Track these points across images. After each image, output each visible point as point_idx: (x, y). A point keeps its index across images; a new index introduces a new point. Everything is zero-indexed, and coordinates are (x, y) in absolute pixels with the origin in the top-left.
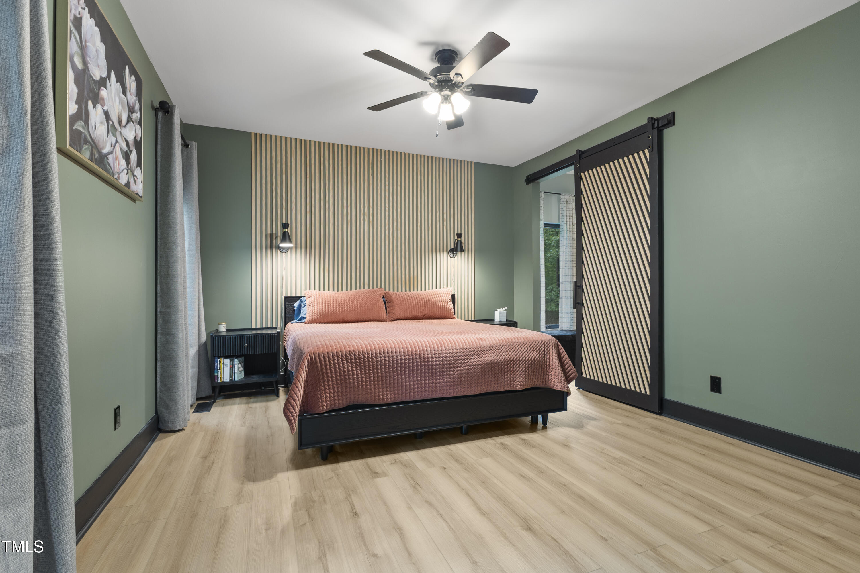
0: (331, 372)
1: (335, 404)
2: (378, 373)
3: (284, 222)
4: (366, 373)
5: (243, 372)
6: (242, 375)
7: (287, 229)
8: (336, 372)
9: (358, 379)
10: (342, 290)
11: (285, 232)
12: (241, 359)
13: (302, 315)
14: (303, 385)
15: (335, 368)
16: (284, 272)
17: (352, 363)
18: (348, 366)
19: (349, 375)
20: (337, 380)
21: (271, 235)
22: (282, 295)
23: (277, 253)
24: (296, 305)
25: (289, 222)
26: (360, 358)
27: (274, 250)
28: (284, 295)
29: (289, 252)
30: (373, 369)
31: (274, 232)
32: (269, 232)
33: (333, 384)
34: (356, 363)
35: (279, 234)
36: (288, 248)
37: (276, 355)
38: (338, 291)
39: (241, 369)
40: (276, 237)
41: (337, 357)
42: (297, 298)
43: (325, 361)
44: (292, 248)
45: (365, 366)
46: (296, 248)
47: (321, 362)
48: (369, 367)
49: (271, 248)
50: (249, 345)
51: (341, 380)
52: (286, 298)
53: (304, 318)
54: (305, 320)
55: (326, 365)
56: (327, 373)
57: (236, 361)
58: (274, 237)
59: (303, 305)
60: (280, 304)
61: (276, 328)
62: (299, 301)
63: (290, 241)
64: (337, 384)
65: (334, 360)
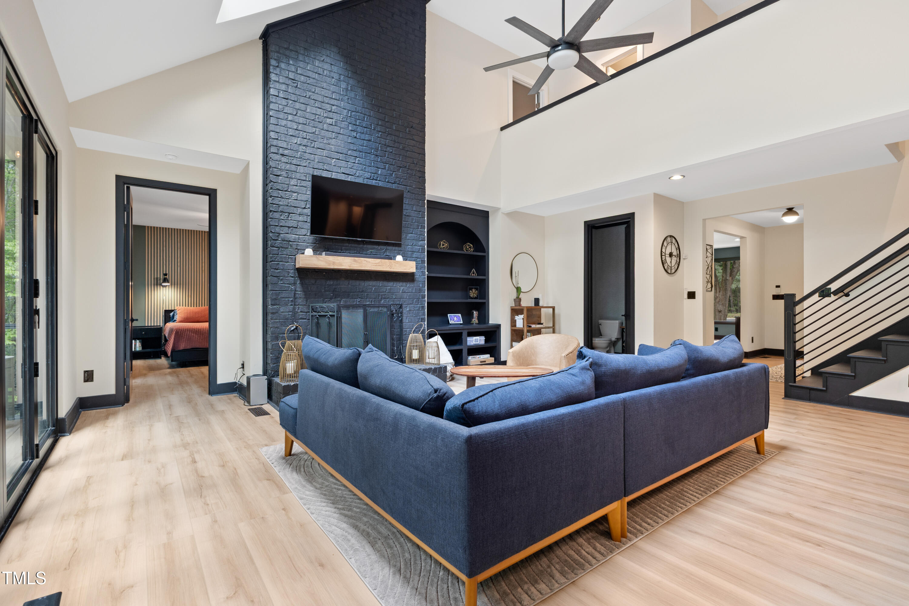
0: (185, 336)
1: (186, 347)
2: (204, 336)
3: (164, 273)
4: (199, 336)
5: (141, 347)
6: (141, 349)
7: (166, 276)
8: (187, 336)
9: (196, 338)
10: (199, 306)
11: (165, 278)
12: (140, 340)
13: (175, 319)
14: (173, 340)
15: (186, 334)
16: (164, 297)
17: (193, 333)
18: (192, 334)
19: (192, 337)
20: (187, 338)
21: (157, 278)
22: (163, 309)
23: (160, 287)
24: (171, 314)
25: (167, 273)
26: (197, 331)
27: (159, 287)
28: (164, 309)
29: (167, 287)
30: (202, 335)
31: (159, 276)
32: (156, 277)
33: (185, 340)
34: (195, 333)
35: (162, 278)
36: (167, 286)
37: (160, 338)
38: (194, 307)
39: (140, 345)
40: (160, 279)
41: (187, 330)
42: (172, 311)
43: (182, 332)
44: (169, 285)
45: (199, 334)
46: (172, 285)
47: (180, 332)
48: (201, 334)
49: (157, 285)
50: (145, 333)
51: (189, 338)
52: (165, 311)
53: (176, 320)
54: (176, 321)
55: (182, 333)
56: (183, 336)
57: (138, 341)
58: (159, 279)
59: (175, 314)
60: (162, 314)
61: (160, 326)
62: (173, 312)
63: (168, 282)
64: (187, 340)
65: (186, 331)
